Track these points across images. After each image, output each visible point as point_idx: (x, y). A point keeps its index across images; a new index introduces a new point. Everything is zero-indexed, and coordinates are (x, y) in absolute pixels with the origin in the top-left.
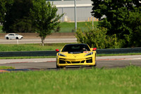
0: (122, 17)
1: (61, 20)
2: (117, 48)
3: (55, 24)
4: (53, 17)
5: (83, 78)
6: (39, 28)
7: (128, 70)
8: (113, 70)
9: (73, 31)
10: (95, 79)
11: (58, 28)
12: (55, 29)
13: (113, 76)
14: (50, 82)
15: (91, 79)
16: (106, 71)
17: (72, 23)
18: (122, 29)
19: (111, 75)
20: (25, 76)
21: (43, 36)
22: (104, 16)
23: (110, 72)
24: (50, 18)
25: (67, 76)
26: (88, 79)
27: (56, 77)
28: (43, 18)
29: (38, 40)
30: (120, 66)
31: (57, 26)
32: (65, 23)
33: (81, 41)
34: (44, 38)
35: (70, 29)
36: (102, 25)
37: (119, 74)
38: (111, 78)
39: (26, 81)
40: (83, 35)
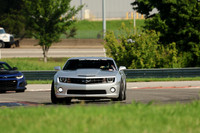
0: (186, 13)
1: (77, 17)
2: (176, 67)
3: (68, 24)
4: (63, 11)
5: (116, 121)
6: (38, 30)
7: (196, 106)
8: (168, 107)
9: (99, 36)
10: (137, 122)
11: (73, 31)
12: (68, 32)
13: (169, 118)
14: (56, 126)
15: (130, 123)
16: (157, 109)
17: (97, 22)
18: (187, 33)
19: (165, 116)
20: (11, 116)
21: (45, 44)
22: (155, 11)
23: (164, 111)
24: (58, 13)
25: (86, 116)
26: (124, 123)
27: (68, 119)
28: (46, 13)
29: (37, 52)
30: (181, 100)
31: (71, 27)
32: (85, 22)
33: (113, 54)
34: (46, 49)
35: (93, 33)
36: (151, 26)
37: (180, 114)
38: (165, 122)
39: (14, 125)
40: (118, 44)
